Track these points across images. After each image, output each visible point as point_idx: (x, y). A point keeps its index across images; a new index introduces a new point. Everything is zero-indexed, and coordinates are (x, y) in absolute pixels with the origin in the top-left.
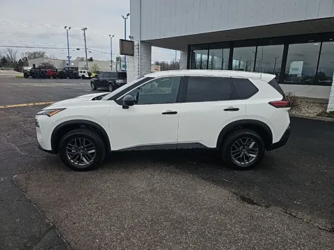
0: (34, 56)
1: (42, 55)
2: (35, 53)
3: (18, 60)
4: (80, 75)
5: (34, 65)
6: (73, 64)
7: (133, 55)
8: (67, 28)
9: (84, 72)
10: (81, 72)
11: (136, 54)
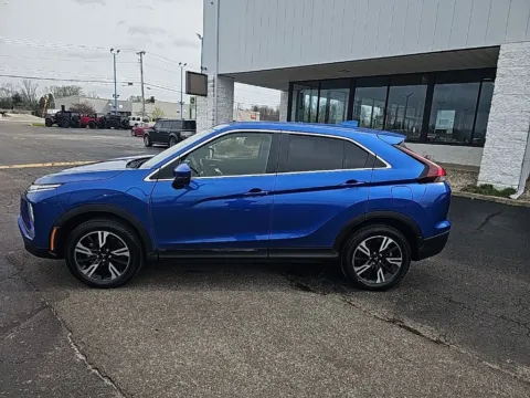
0: (64, 92)
1: (75, 92)
2: (65, 89)
3: (38, 98)
4: (132, 123)
5: (63, 107)
6: (121, 106)
7: (206, 96)
8: (115, 52)
9: (139, 119)
10: (134, 119)
11: (210, 94)
